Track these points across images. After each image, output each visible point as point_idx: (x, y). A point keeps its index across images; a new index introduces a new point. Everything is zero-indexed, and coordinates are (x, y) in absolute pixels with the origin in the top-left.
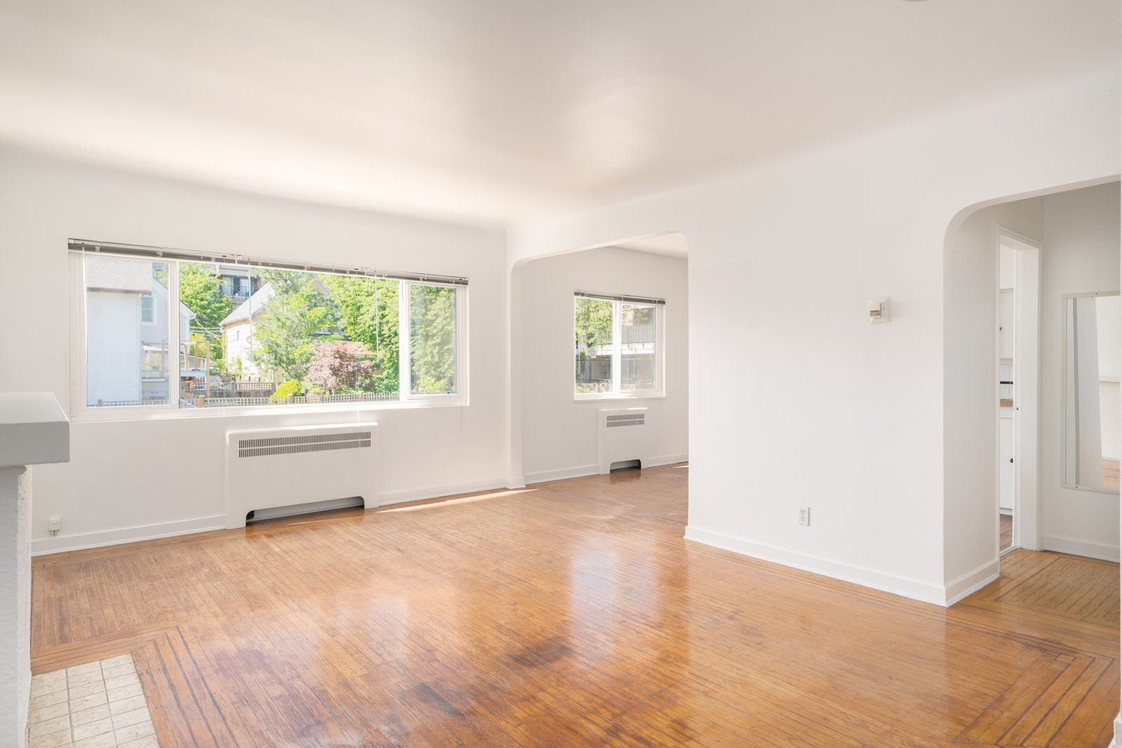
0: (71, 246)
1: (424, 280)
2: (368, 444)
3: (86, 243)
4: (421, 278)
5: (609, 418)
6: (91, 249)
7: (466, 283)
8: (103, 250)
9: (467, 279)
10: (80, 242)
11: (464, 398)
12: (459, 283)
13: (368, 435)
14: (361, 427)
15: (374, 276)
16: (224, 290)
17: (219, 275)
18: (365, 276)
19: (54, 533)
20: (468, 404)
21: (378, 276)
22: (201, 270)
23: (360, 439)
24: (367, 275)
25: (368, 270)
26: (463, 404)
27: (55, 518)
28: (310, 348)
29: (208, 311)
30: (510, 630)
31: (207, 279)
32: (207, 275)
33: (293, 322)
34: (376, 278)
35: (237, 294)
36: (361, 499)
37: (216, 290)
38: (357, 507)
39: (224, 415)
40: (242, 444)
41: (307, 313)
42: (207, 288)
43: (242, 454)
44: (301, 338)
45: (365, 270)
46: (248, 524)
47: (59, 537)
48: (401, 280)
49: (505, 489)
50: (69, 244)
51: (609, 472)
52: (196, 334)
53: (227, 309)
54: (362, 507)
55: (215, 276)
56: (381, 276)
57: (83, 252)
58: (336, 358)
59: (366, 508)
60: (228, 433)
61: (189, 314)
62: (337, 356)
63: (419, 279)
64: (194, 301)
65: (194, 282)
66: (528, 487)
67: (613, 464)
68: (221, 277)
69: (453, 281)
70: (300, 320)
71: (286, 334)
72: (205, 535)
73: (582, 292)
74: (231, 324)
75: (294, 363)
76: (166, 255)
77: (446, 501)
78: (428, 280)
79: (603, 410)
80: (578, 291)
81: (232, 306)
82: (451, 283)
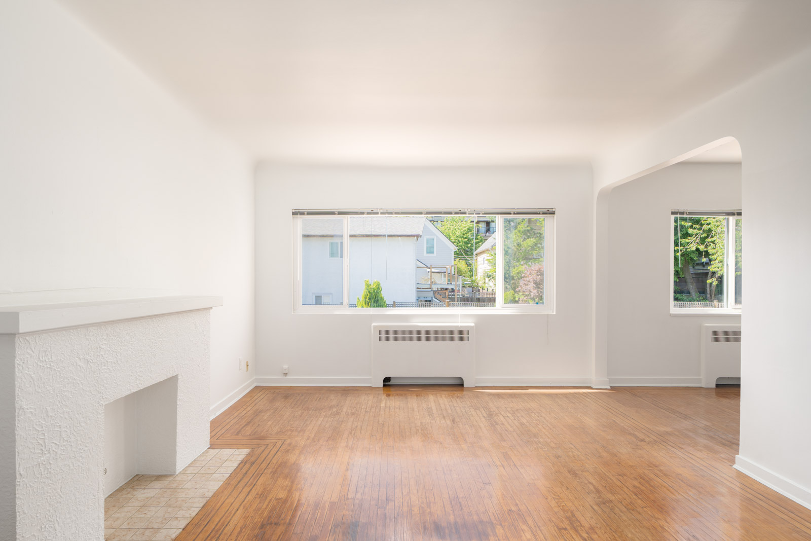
0: (294, 214)
1: (514, 214)
2: (467, 339)
3: (300, 211)
4: (512, 213)
5: (714, 333)
6: (302, 214)
7: (553, 213)
8: (309, 214)
9: (554, 210)
10: (297, 211)
11: (550, 308)
12: (547, 214)
13: (467, 332)
14: (461, 326)
15: (473, 214)
16: (480, 231)
17: (476, 221)
18: (467, 215)
19: (285, 374)
20: (555, 313)
21: (476, 214)
22: (466, 219)
23: (461, 335)
24: (469, 214)
25: (469, 210)
26: (550, 312)
27: (286, 366)
28: (522, 268)
29: (469, 245)
30: (460, 503)
31: (469, 225)
32: (469, 222)
33: (513, 250)
34: (475, 215)
35: (488, 233)
36: (461, 379)
37: (474, 231)
38: (458, 385)
39: (371, 313)
40: (381, 332)
41: (522, 243)
42: (470, 230)
43: (381, 339)
44: (519, 261)
45: (466, 211)
46: (384, 385)
47: (288, 377)
48: (497, 216)
49: (590, 388)
50: (293, 212)
51: (714, 386)
52: (460, 261)
53: (480, 244)
54: (462, 385)
55: (473, 222)
56: (479, 214)
57: (299, 216)
58: (538, 275)
59: (465, 386)
60: (374, 324)
61: (454, 248)
62: (538, 274)
63: (510, 214)
64: (460, 240)
65: (461, 227)
66: (612, 388)
67: (719, 379)
68: (478, 222)
69: (541, 213)
70: (517, 249)
71: (508, 259)
72: (357, 388)
73: (680, 211)
74: (480, 253)
75: (513, 279)
76: (340, 213)
77: (528, 390)
78: (518, 213)
79: (706, 325)
80: (676, 211)
81: (483, 241)
82: (539, 214)
